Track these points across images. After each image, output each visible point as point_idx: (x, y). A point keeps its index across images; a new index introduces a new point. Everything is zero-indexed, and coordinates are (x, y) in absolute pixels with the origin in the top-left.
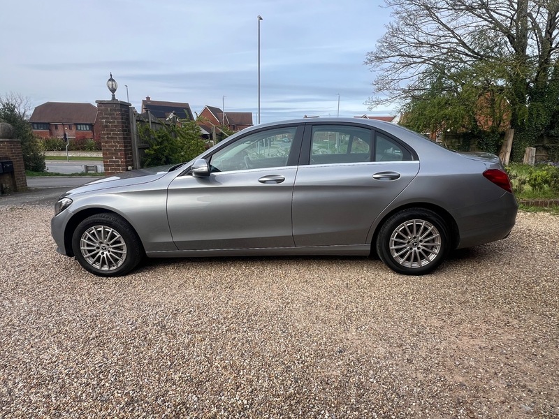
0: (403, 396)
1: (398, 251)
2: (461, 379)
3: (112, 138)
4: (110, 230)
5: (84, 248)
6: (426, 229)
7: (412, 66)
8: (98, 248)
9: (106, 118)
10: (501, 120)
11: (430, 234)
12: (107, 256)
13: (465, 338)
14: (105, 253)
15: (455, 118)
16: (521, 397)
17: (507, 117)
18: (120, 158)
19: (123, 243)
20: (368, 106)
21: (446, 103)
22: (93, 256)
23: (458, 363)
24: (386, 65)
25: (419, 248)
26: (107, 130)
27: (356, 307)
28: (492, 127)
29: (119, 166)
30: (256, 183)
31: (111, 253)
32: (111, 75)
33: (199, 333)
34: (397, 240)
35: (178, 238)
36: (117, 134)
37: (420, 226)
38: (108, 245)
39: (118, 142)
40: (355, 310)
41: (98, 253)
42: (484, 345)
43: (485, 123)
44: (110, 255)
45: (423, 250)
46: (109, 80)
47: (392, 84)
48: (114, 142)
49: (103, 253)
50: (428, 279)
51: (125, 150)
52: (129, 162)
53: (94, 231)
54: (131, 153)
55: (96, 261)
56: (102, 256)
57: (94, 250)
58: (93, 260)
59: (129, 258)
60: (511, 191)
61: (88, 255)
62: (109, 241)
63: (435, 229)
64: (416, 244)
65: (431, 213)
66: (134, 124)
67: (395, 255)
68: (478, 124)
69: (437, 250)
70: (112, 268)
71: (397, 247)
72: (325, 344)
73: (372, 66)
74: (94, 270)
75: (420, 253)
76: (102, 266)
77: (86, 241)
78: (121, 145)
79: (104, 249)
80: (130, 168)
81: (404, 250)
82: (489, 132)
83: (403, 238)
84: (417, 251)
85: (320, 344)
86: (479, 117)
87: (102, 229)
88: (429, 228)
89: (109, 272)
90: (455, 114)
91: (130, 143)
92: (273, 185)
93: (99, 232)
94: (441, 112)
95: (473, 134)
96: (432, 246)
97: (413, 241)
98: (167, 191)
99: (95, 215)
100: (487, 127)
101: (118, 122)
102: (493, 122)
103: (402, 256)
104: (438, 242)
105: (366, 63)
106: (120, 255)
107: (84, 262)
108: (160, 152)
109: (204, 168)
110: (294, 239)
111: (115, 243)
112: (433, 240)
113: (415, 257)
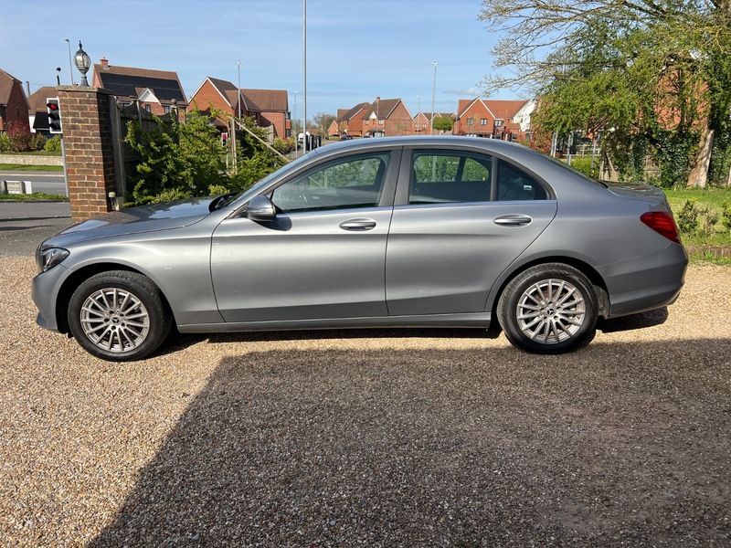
0: (532, 486)
1: (527, 321)
2: (600, 469)
3: (83, 146)
4: (126, 294)
5: (86, 320)
6: (565, 291)
7: (556, 25)
8: (107, 320)
9: (74, 114)
10: (693, 115)
11: (571, 298)
12: (120, 332)
13: (609, 428)
14: (117, 327)
15: (621, 112)
16: (665, 485)
17: (703, 108)
18: (96, 179)
19: (144, 313)
21: (608, 87)
22: (99, 332)
23: (597, 453)
24: (513, 22)
25: (555, 317)
27: (475, 395)
28: (680, 127)
29: (94, 190)
30: (337, 230)
31: (126, 327)
32: (81, 46)
33: (276, 427)
34: (527, 306)
35: (226, 305)
36: (90, 141)
37: (557, 287)
38: (122, 315)
39: (93, 153)
40: (472, 397)
41: (106, 327)
42: (631, 435)
43: (668, 119)
44: (125, 330)
45: (561, 320)
46: (78, 53)
47: (523, 52)
48: (86, 153)
49: (114, 328)
50: (567, 360)
51: (105, 166)
52: (110, 184)
53: (102, 295)
54: (113, 171)
55: (103, 339)
56: (112, 332)
57: (101, 323)
58: (99, 338)
59: (153, 335)
60: (678, 241)
61: (92, 330)
62: (124, 310)
63: (578, 292)
64: (551, 312)
65: (573, 271)
66: (118, 123)
67: (524, 326)
68: (659, 121)
69: (580, 321)
70: (127, 349)
71: (526, 316)
72: (438, 436)
73: (491, 23)
74: (101, 352)
75: (557, 323)
76: (112, 347)
77: (90, 310)
78: (97, 158)
79: (116, 321)
80: (111, 194)
81: (536, 320)
82: (676, 134)
83: (535, 304)
84: (554, 322)
85: (432, 436)
86: (660, 108)
87: (114, 293)
88: (569, 290)
89: (122, 355)
90: (622, 106)
91: (111, 153)
92: (360, 233)
93: (110, 297)
94: (600, 103)
95: (650, 137)
96: (574, 316)
97: (548, 308)
98: (212, 240)
99: (104, 273)
100: (671, 127)
101: (93, 122)
102: (682, 117)
103: (533, 328)
104: (581, 309)
105: (481, 17)
106: (139, 330)
107: (85, 341)
108: (158, 168)
109: (269, 210)
110: (387, 306)
111: (133, 312)
112: (575, 306)
113: (551, 330)
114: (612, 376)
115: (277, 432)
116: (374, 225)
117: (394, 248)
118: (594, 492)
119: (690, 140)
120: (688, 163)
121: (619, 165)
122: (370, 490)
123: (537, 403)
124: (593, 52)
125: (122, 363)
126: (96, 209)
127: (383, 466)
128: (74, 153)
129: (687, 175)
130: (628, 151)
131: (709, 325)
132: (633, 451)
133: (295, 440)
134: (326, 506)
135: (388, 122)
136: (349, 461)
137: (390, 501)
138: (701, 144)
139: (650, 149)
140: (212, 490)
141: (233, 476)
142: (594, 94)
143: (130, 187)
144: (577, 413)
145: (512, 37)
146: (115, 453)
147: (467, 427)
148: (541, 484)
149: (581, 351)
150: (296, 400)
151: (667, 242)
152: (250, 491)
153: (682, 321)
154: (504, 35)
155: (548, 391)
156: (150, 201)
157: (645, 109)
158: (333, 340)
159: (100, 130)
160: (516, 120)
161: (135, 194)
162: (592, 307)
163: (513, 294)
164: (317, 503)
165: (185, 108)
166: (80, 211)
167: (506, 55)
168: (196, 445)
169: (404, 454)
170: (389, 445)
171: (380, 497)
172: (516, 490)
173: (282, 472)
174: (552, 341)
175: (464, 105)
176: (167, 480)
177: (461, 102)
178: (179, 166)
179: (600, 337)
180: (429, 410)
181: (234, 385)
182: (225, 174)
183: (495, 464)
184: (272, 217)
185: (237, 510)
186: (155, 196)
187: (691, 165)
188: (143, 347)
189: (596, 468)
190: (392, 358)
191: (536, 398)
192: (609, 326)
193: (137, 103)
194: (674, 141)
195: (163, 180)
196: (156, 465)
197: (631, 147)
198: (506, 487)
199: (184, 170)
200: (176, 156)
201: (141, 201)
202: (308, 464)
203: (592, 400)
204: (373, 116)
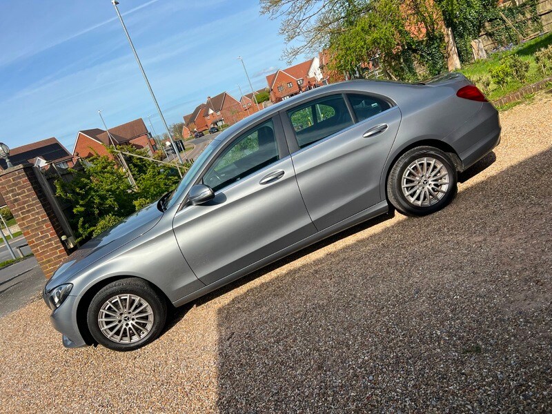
0: (485, 296)
1: (412, 195)
2: (520, 266)
3: (28, 211)
4: (127, 296)
5: (104, 328)
6: (429, 165)
8: (120, 321)
9: (12, 191)
10: (433, 22)
11: (435, 167)
12: (133, 325)
13: (507, 239)
14: (130, 323)
15: (386, 39)
17: (437, 15)
18: (48, 231)
19: (145, 304)
20: (286, 61)
21: (370, 26)
22: (117, 333)
23: (511, 257)
25: (430, 185)
26: (18, 205)
27: (406, 258)
28: (428, 34)
29: (49, 240)
30: (259, 187)
31: (136, 320)
33: (287, 337)
34: (408, 185)
35: (202, 273)
36: (32, 205)
37: (423, 164)
38: (130, 313)
39: (38, 213)
40: (405, 260)
41: (122, 326)
42: (524, 236)
43: (418, 32)
44: (136, 323)
45: (434, 185)
47: (302, 25)
48: (33, 215)
49: (127, 325)
50: (450, 210)
51: (50, 219)
52: (59, 231)
53: (110, 304)
54: (57, 220)
55: (122, 336)
56: (127, 328)
57: (117, 325)
58: (119, 337)
59: (158, 317)
60: (486, 101)
61: (111, 333)
62: (129, 309)
63: (437, 161)
64: (426, 182)
65: (428, 149)
66: (46, 183)
67: (412, 200)
68: (412, 36)
69: (447, 180)
70: (142, 336)
71: (410, 192)
72: (400, 293)
73: (271, 13)
74: (125, 346)
75: (432, 188)
76: (131, 339)
77: (104, 320)
78: (42, 215)
79: (127, 319)
80: (63, 238)
81: (418, 192)
82: (427, 40)
83: (412, 182)
84: (430, 188)
85: (397, 296)
86: (409, 28)
87: (118, 299)
88: (431, 162)
89: (141, 342)
90: (385, 35)
91: (51, 208)
92: (276, 182)
93: (116, 304)
94: (369, 39)
95: (411, 48)
96: (441, 178)
97: (422, 181)
98: (173, 231)
99: (105, 288)
100: (422, 36)
101: (28, 190)
102: (427, 27)
103: (418, 199)
104: (444, 172)
105: (263, 12)
106: (146, 318)
107: (110, 344)
108: (89, 205)
109: (207, 192)
110: (314, 225)
111: (136, 308)
112: (439, 172)
113: (430, 194)
114: (486, 207)
115: (290, 340)
116: (283, 173)
117: (304, 183)
118: (526, 281)
119: (438, 41)
120: (443, 56)
121: (399, 75)
122: (380, 347)
123: (450, 245)
124: (349, 6)
125: (144, 348)
126: (56, 253)
127: (378, 328)
128: (23, 219)
129: (447, 64)
130: (401, 64)
131: (525, 149)
132: (533, 246)
133: (306, 340)
134: (359, 370)
135: (223, 111)
136: (353, 336)
137: (399, 347)
138: (446, 39)
139: (415, 57)
140: (272, 396)
141: (279, 381)
142: (363, 34)
143: (74, 227)
144: (480, 239)
145: (290, 17)
146: (184, 406)
147: (415, 280)
148: (490, 291)
149: (455, 200)
150: (288, 314)
151: (480, 104)
152: (300, 385)
153: (507, 154)
154: (284, 17)
155: (452, 234)
156: (93, 231)
157: (400, 32)
158: (284, 267)
159: (37, 194)
160: (311, 75)
161: (80, 231)
162: (451, 168)
163: (396, 181)
164: (351, 371)
165: (72, 160)
166: (45, 260)
167: (291, 31)
168: (238, 374)
169: (387, 314)
170: (372, 313)
171: (391, 347)
172: (477, 303)
173: (312, 363)
174: (434, 202)
175: (271, 79)
176: (236, 405)
177: (268, 78)
178: (103, 198)
179: (461, 187)
180: (383, 281)
181: (236, 326)
182: (133, 191)
183: (451, 293)
184: (212, 196)
185: (299, 401)
186: (95, 226)
187: (445, 57)
188: (154, 329)
189: (517, 266)
190: (333, 260)
191: (447, 242)
192: (463, 177)
193: (53, 165)
194: (428, 46)
195: (96, 212)
196: (220, 399)
197: (402, 61)
198: (469, 303)
199: (107, 199)
200: (97, 191)
201: (86, 233)
202: (326, 350)
203: (484, 227)
204: (211, 112)
